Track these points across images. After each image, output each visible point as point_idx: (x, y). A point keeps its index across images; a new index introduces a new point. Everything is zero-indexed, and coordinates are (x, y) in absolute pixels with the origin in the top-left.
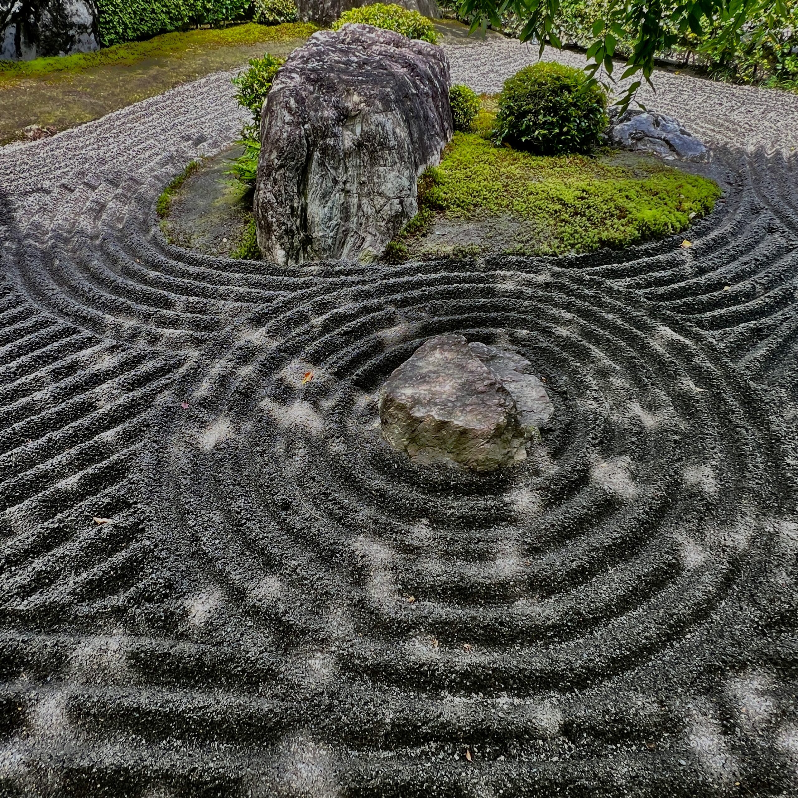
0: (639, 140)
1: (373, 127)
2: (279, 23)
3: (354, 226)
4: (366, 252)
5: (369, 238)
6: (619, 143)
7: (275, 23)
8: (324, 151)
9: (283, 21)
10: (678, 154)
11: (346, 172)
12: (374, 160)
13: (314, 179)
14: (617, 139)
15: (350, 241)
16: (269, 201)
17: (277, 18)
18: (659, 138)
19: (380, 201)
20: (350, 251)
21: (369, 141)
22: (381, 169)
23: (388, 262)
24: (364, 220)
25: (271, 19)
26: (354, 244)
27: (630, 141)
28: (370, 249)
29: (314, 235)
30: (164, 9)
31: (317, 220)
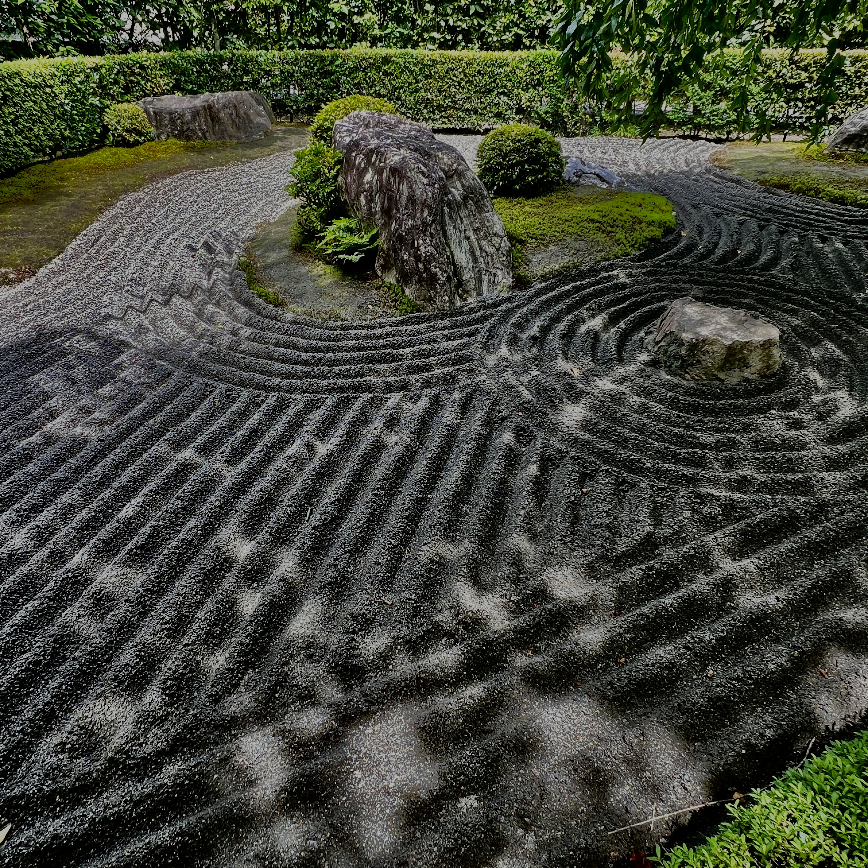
0: (580, 176)
1: (471, 181)
2: (141, 144)
3: (483, 266)
4: (502, 285)
5: (499, 272)
6: (569, 181)
7: (136, 143)
8: (449, 206)
9: (144, 141)
10: (607, 183)
11: (462, 222)
12: (480, 209)
13: (450, 230)
14: (567, 179)
15: (485, 278)
16: (432, 253)
17: (137, 138)
18: (591, 173)
19: (496, 240)
20: (489, 287)
21: (472, 193)
22: (488, 214)
23: (520, 289)
24: (489, 259)
25: (131, 140)
26: (490, 280)
27: (576, 179)
28: (504, 281)
29: (464, 278)
30: (26, 141)
31: (463, 264)
